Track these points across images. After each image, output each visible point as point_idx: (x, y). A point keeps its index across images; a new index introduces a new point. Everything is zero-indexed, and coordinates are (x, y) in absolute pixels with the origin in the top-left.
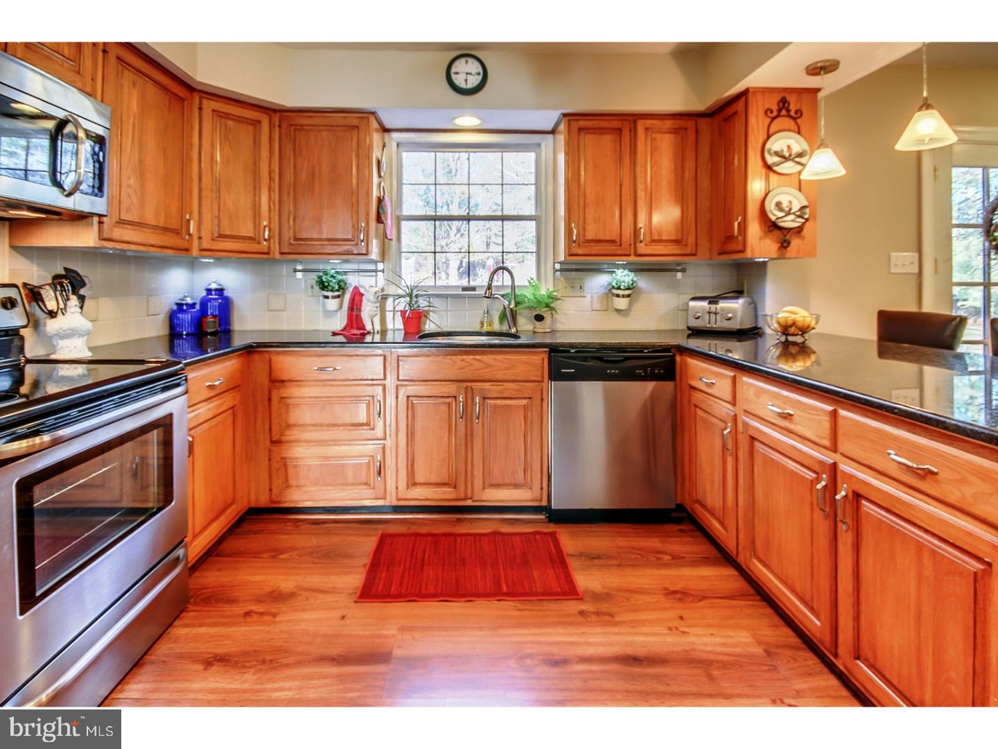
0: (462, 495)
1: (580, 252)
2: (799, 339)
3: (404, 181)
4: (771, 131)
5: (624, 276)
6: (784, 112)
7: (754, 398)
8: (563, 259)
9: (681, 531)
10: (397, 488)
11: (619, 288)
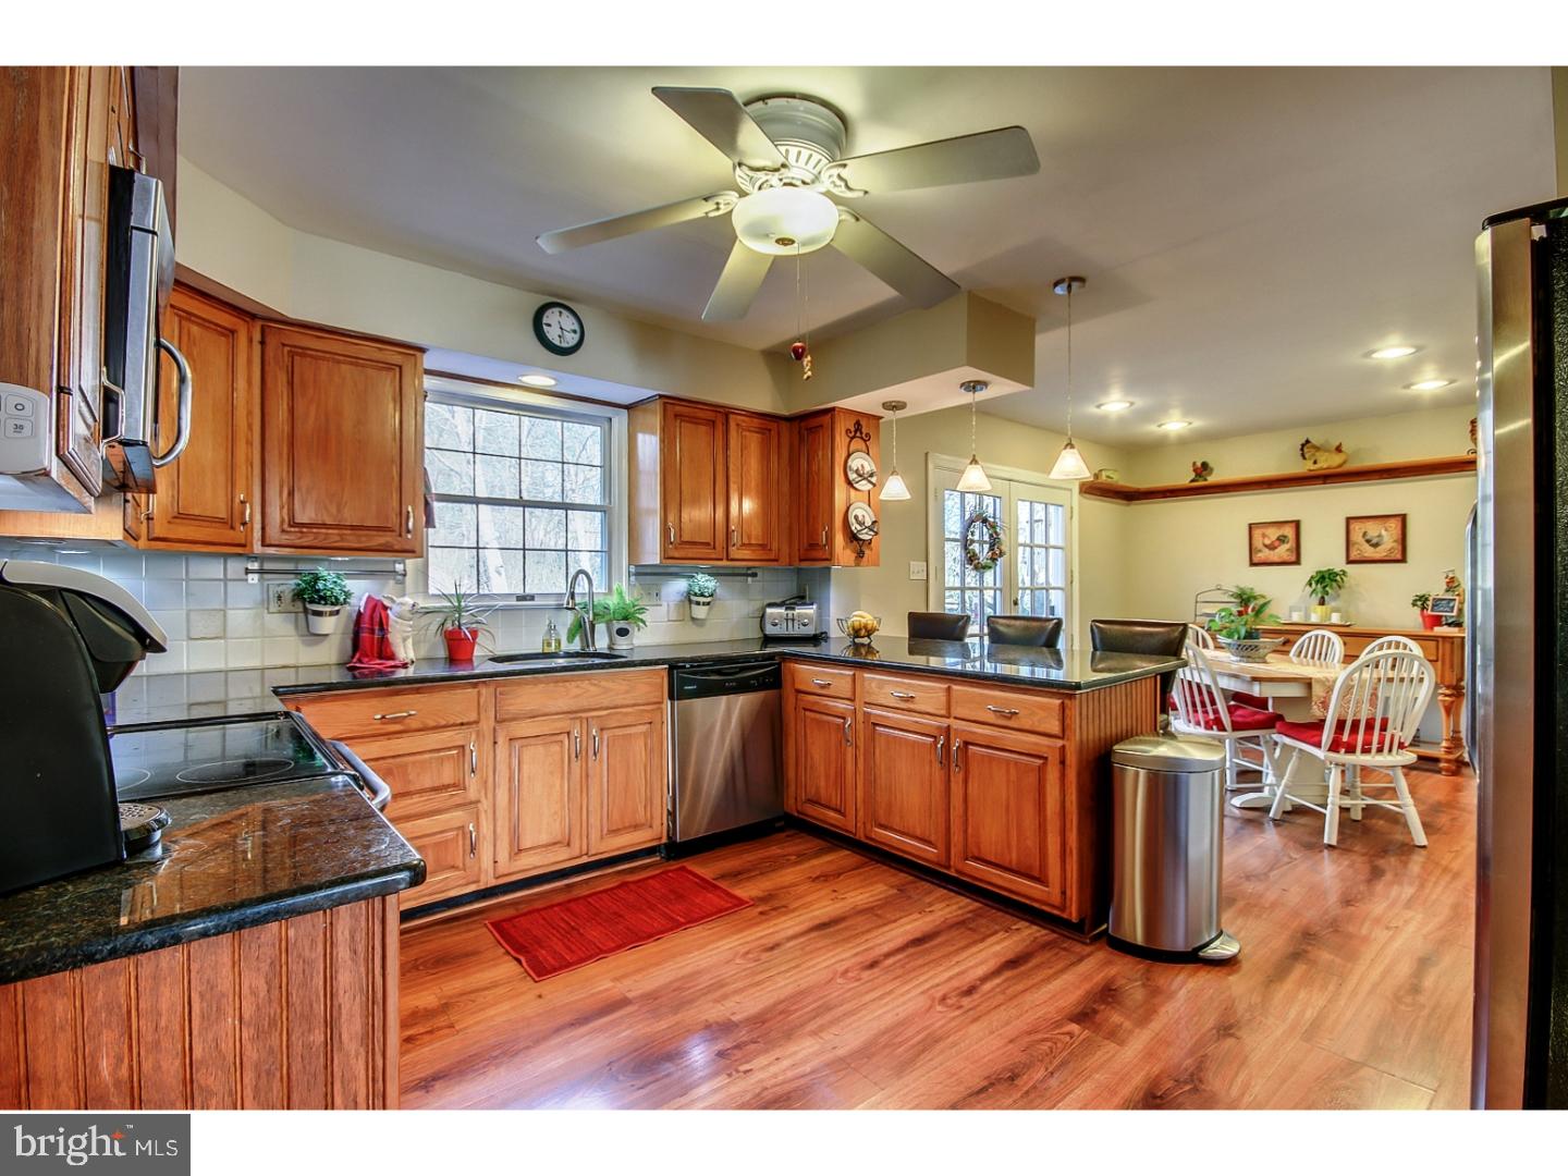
0: (577, 853)
1: (677, 555)
2: (865, 641)
3: (427, 443)
4: (851, 450)
5: (705, 582)
6: (858, 434)
7: (877, 690)
8: (658, 562)
9: (788, 836)
10: (496, 862)
11: (702, 595)
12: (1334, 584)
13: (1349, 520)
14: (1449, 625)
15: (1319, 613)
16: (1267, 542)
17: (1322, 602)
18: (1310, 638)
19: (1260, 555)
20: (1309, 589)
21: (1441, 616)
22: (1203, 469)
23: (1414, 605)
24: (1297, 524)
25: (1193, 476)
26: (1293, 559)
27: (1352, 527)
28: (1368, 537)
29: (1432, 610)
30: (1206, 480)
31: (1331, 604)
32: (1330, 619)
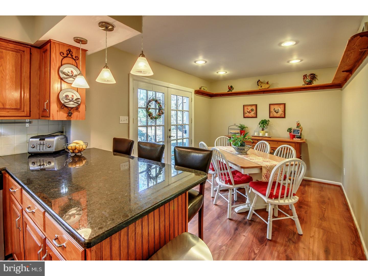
4: (63, 63)
6: (69, 56)
7: (25, 202)
12: (266, 124)
13: (270, 105)
14: (298, 138)
15: (262, 133)
16: (248, 111)
17: (263, 130)
18: (260, 143)
19: (246, 114)
20: (259, 126)
21: (295, 135)
22: (231, 88)
23: (288, 131)
24: (256, 105)
25: (228, 90)
26: (255, 116)
27: (271, 107)
28: (275, 110)
29: (293, 133)
30: (232, 91)
31: (265, 130)
32: (265, 135)
